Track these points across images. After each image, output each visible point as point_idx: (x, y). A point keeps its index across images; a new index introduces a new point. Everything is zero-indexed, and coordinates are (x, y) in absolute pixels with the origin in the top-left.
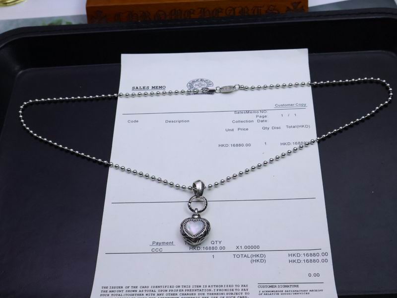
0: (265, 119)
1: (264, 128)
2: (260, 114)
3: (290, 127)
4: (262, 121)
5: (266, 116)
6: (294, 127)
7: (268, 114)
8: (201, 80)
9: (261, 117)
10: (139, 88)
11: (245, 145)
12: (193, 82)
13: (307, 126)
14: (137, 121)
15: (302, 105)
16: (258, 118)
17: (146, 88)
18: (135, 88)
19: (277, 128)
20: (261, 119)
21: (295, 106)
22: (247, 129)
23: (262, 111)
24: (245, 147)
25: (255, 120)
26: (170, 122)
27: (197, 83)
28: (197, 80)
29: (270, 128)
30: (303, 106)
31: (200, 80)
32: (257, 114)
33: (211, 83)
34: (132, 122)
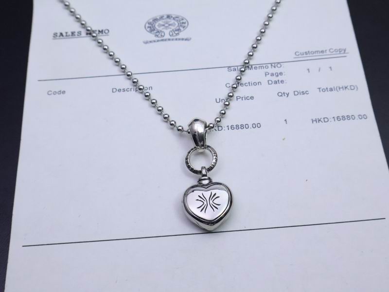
0: (280, 78)
1: (281, 94)
2: (271, 70)
3: (324, 90)
4: (276, 82)
5: (281, 74)
6: (331, 90)
7: (285, 68)
8: (168, 17)
9: (272, 75)
10: (64, 34)
11: (250, 126)
12: (155, 20)
13: (353, 88)
14: (64, 92)
15: (340, 51)
16: (269, 77)
17: (76, 34)
18: (59, 35)
19: (303, 93)
20: (274, 78)
21: (328, 53)
22: (252, 98)
23: (274, 65)
24: (251, 130)
25: (264, 80)
26: (119, 90)
27: (161, 22)
28: (162, 17)
29: (291, 94)
30: (342, 52)
31: (165, 17)
32: (266, 70)
33: (184, 21)
34: (55, 93)
